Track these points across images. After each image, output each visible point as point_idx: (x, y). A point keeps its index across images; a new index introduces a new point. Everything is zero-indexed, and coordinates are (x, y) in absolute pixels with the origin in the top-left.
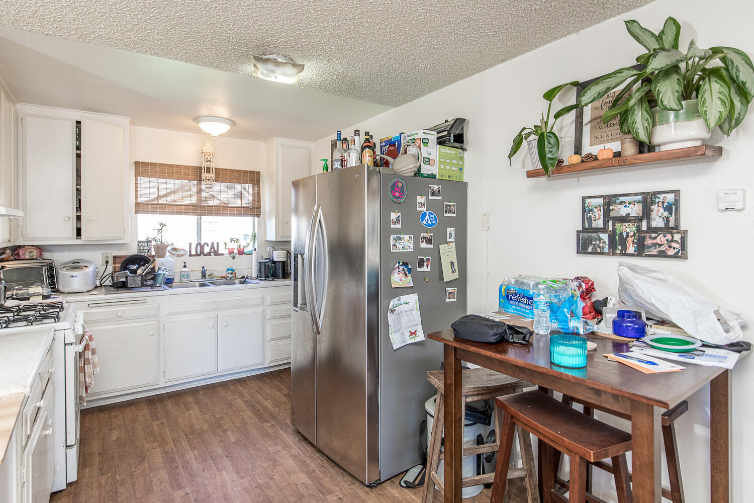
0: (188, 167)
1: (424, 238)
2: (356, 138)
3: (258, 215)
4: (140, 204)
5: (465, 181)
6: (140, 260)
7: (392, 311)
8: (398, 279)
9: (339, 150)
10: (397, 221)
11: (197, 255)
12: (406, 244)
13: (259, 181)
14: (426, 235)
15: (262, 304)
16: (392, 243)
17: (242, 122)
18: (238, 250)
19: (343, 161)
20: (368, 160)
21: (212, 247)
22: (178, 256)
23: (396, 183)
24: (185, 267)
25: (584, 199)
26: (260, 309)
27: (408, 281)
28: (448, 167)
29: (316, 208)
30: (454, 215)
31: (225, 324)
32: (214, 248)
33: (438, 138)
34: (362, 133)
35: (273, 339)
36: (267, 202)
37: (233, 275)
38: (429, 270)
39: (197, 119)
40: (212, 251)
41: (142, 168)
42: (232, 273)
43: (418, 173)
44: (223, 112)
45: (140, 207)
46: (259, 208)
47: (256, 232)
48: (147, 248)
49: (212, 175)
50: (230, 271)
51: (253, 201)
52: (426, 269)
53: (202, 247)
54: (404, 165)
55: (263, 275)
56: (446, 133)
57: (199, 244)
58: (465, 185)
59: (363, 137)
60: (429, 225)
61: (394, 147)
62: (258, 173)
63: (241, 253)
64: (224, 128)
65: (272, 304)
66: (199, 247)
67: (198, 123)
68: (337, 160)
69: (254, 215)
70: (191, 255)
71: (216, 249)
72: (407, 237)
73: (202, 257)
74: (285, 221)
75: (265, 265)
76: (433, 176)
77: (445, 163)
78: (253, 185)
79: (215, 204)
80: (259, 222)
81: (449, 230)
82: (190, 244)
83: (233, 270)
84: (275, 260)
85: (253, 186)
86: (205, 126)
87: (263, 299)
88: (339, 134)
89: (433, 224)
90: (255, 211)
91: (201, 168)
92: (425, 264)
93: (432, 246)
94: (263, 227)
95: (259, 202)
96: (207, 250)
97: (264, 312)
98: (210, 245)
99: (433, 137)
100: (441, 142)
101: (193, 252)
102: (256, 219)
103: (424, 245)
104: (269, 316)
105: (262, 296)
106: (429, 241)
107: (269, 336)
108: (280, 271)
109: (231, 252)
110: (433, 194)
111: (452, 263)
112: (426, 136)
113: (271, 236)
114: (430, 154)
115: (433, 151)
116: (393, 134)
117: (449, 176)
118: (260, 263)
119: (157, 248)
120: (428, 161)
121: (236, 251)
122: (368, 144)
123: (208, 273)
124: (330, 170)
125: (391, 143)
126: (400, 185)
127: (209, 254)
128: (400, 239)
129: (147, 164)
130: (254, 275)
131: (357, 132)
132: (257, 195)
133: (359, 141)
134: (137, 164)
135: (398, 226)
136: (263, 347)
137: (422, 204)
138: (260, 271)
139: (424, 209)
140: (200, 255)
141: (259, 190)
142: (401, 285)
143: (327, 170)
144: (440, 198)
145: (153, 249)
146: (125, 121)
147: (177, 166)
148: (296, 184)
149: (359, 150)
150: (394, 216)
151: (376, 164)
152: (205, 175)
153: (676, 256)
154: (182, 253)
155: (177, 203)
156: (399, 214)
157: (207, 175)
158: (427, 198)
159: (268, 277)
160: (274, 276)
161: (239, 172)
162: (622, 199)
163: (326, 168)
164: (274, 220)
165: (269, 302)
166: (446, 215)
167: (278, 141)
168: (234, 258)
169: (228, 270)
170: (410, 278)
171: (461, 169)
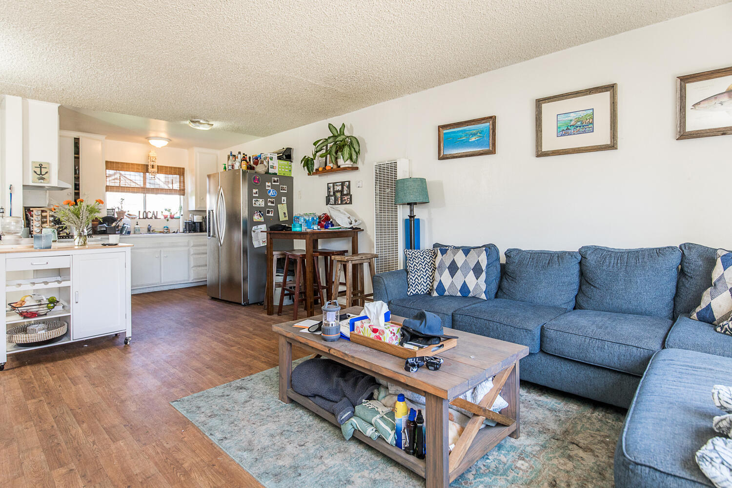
0: (139, 165)
1: (269, 201)
2: (239, 155)
3: (184, 195)
4: (109, 186)
5: (292, 176)
6: (109, 220)
7: (254, 231)
8: (256, 218)
9: (231, 161)
10: (256, 193)
11: (144, 218)
12: (261, 203)
13: (184, 174)
14: (271, 200)
15: (188, 246)
16: (254, 202)
17: (175, 140)
18: (170, 216)
19: (233, 166)
20: (244, 167)
21: (154, 214)
22: (132, 218)
23: (256, 177)
24: (137, 224)
25: (328, 184)
26: (187, 248)
27: (262, 219)
28: (283, 170)
29: (219, 188)
30: (286, 192)
31: (165, 256)
32: (154, 215)
33: (278, 157)
34: (242, 154)
35: (195, 266)
36: (189, 186)
37: (168, 230)
38: (272, 215)
39: (148, 138)
40: (153, 216)
41: (110, 165)
42: (167, 229)
43: (267, 173)
44: (164, 135)
45: (108, 188)
46: (184, 190)
47: (182, 205)
48: (112, 213)
49: (155, 170)
50: (166, 228)
51: (180, 185)
52: (270, 215)
53: (147, 214)
54: (260, 169)
55: (188, 230)
56: (282, 154)
57: (145, 212)
58: (292, 178)
59: (242, 156)
60: (272, 195)
61: (257, 160)
62: (184, 169)
63: (172, 217)
64: (165, 143)
65: (194, 246)
66: (145, 213)
67: (149, 140)
68: (230, 165)
69: (180, 195)
70: (139, 218)
71: (156, 215)
72: (261, 200)
73: (147, 219)
74: (201, 198)
75: (189, 224)
76: (275, 174)
77: (281, 168)
78: (180, 175)
79: (156, 187)
80: (184, 199)
81: (283, 198)
82: (139, 212)
83: (167, 227)
84: (195, 221)
85: (180, 177)
86: (152, 142)
87: (188, 243)
88: (231, 153)
89: (274, 195)
90: (182, 192)
91: (147, 166)
92: (271, 213)
93: (274, 205)
94: (187, 202)
95: (184, 186)
96: (150, 215)
97: (189, 250)
98: (152, 212)
99: (275, 156)
100: (279, 158)
101: (141, 217)
102: (182, 197)
103: (269, 204)
104: (192, 253)
105: (187, 241)
106: (272, 203)
107: (192, 265)
108: (199, 228)
109: (166, 217)
110: (275, 182)
111: (285, 213)
112: (271, 156)
113: (192, 207)
114: (273, 164)
115: (275, 162)
116: (258, 154)
117: (284, 174)
118: (186, 223)
119: (118, 213)
120: (273, 167)
121: (169, 217)
122: (244, 159)
123: (151, 229)
124: (227, 170)
125: (256, 158)
126: (258, 178)
127: (151, 218)
128: (258, 201)
129: (113, 162)
130: (181, 230)
131: (240, 153)
132: (182, 182)
133: (240, 157)
134: (107, 162)
135: (257, 195)
136: (189, 271)
137: (269, 186)
138: (186, 228)
139: (270, 188)
140: (145, 218)
141: (184, 179)
142: (258, 220)
143: (226, 169)
144: (278, 184)
145: (116, 214)
146: (102, 137)
147: (132, 164)
148: (209, 176)
149: (240, 161)
150: (254, 191)
151: (248, 168)
152: (150, 169)
153: (349, 204)
154: (134, 217)
155: (131, 186)
156: (257, 190)
157: (152, 170)
158: (271, 184)
159: (191, 231)
160: (195, 231)
161: (171, 168)
162: (337, 184)
163: (225, 168)
164: (194, 198)
165: (192, 245)
166: (281, 191)
167: (196, 150)
168: (168, 220)
169: (164, 227)
170: (262, 218)
171: (290, 171)
